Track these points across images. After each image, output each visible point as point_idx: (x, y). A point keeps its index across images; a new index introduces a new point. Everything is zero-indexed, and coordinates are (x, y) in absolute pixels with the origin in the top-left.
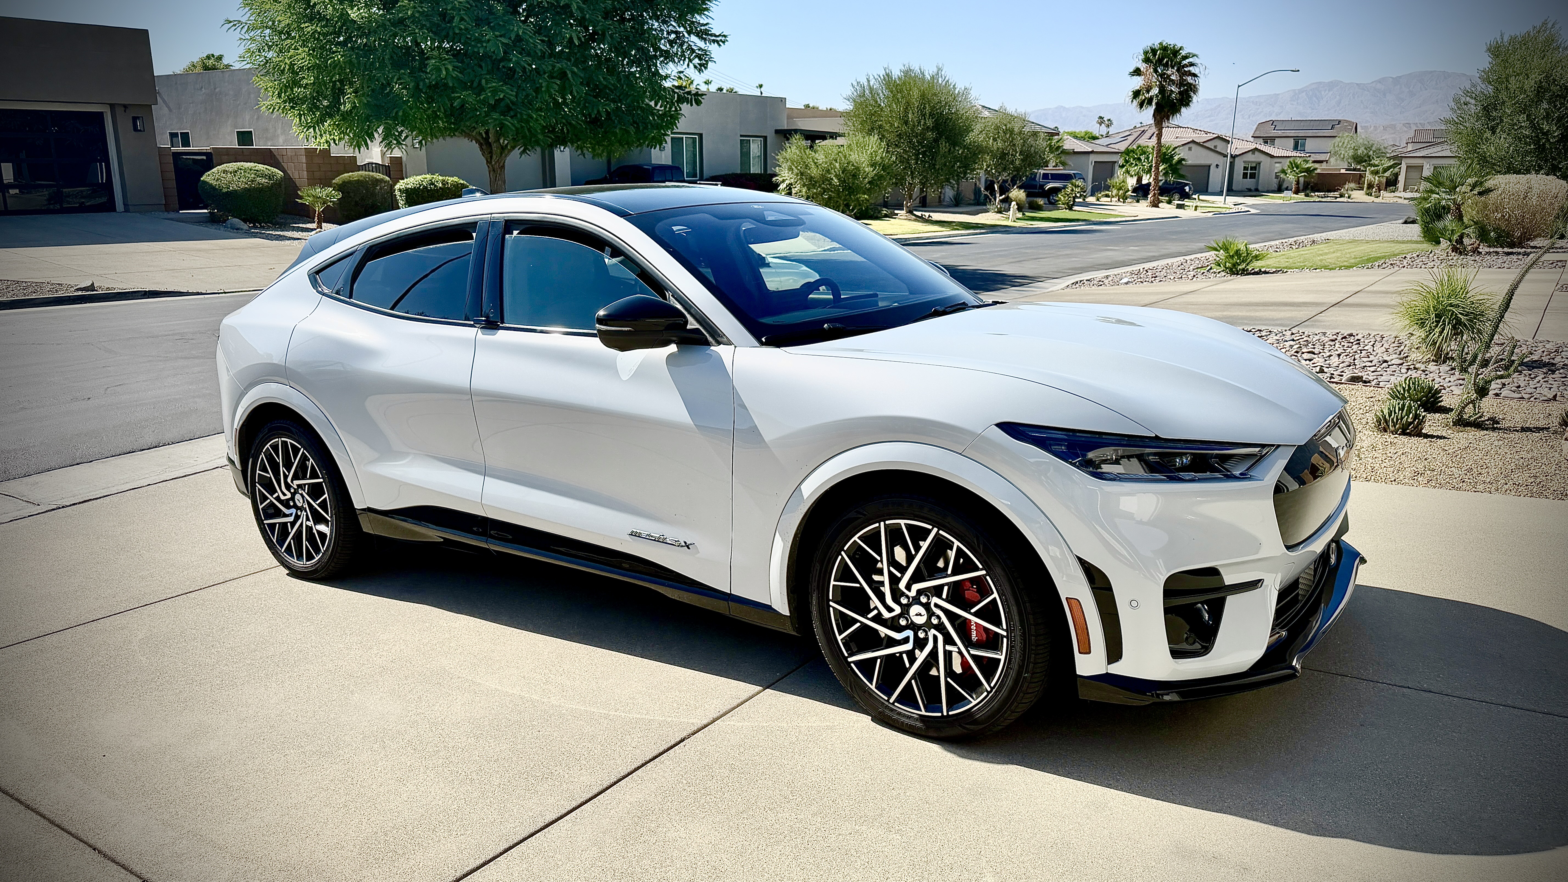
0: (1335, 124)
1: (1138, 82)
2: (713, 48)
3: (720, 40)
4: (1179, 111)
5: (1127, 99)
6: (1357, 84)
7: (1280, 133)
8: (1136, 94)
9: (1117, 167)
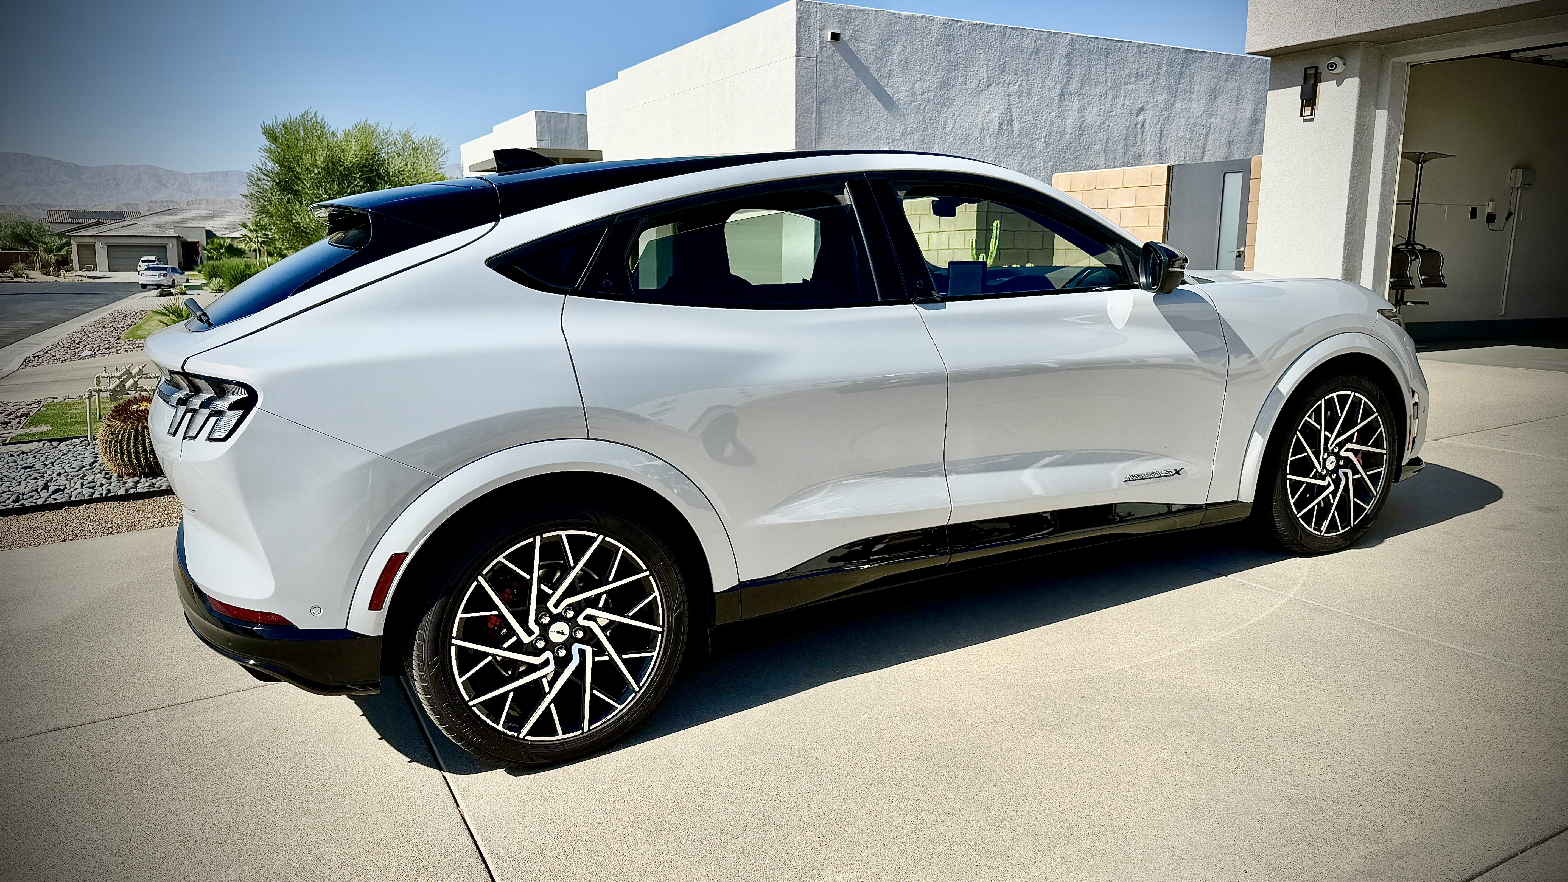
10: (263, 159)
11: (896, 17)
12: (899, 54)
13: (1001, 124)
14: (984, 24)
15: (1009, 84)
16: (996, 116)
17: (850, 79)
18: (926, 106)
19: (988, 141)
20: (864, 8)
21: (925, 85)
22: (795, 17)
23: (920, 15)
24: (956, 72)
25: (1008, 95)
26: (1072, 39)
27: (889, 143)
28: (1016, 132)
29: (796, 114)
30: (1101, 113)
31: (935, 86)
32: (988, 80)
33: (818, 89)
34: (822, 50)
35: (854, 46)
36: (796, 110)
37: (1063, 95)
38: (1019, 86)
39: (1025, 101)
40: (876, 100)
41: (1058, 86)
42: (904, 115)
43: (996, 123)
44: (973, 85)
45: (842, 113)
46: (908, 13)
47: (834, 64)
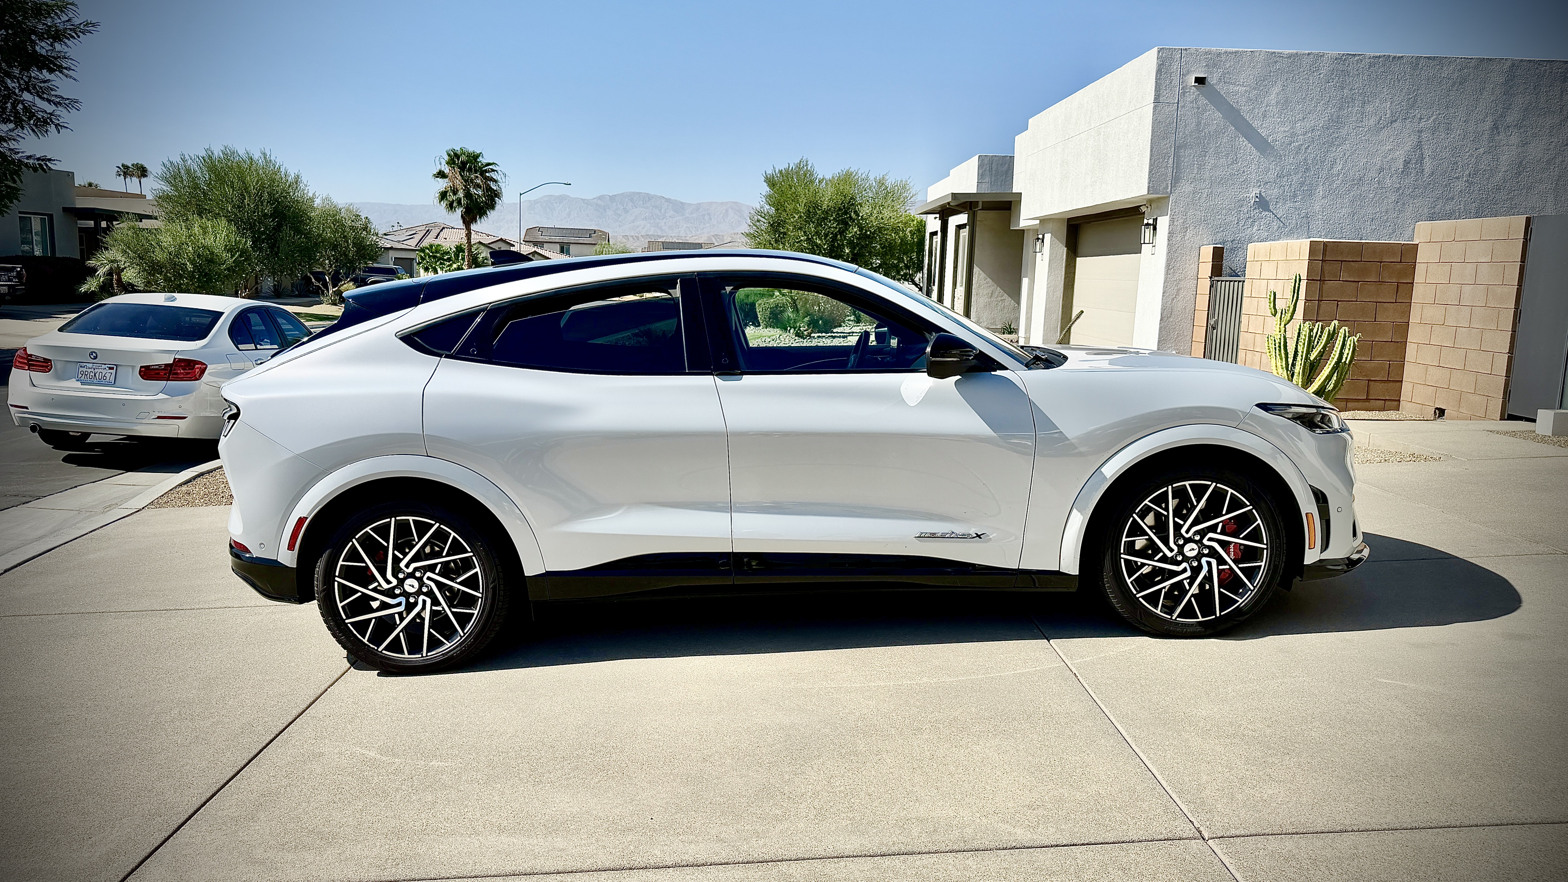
0: (592, 233)
1: (442, 184)
2: (61, 111)
3: (70, 104)
4: (485, 213)
5: (435, 201)
6: (582, 199)
7: (547, 239)
8: (443, 195)
9: (415, 264)
10: (762, 203)
11: (1275, 56)
12: (1278, 94)
13: (1407, 163)
14: (1389, 56)
15: (1421, 119)
16: (1400, 155)
17: (1215, 122)
18: (1309, 146)
19: (1388, 181)
20: (1237, 49)
21: (1308, 124)
22: (1155, 64)
23: (1307, 52)
24: (1350, 109)
25: (1418, 131)
26: (1513, 65)
27: (1260, 186)
28: (1427, 170)
29: (1150, 159)
30: (1551, 146)
31: (1321, 125)
32: (1392, 116)
33: (1177, 134)
34: (1184, 95)
35: (1222, 89)
36: (1151, 155)
37: (1497, 128)
38: (1434, 121)
39: (1442, 137)
40: (1246, 142)
41: (1490, 119)
42: (1281, 156)
43: (1401, 161)
44: (1372, 122)
45: (1205, 156)
46: (1291, 51)
47: (1198, 108)
